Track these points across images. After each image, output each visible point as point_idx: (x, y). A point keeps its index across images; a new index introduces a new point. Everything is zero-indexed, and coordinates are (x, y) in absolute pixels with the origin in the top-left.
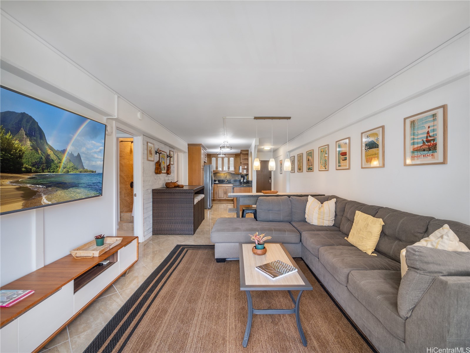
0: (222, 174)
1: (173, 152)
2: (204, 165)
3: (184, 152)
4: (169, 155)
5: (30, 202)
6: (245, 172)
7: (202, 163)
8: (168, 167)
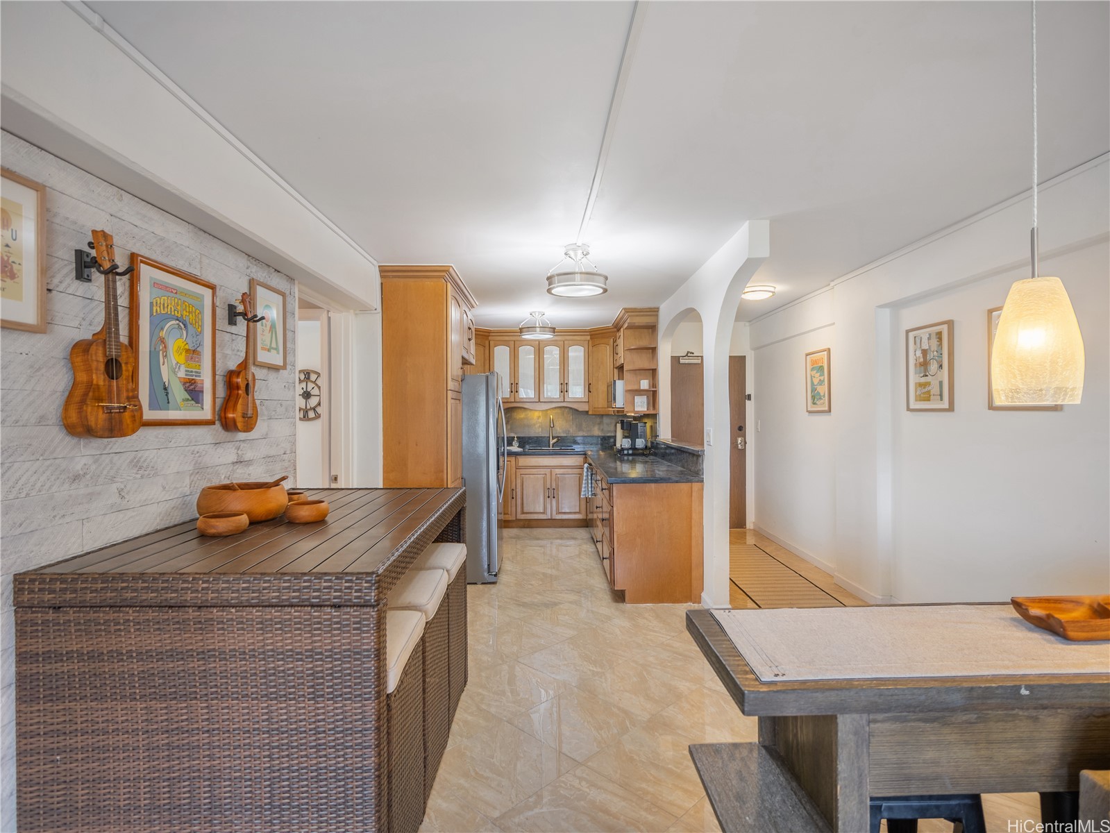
0: (536, 414)
1: (283, 294)
2: (460, 372)
3: (363, 309)
4: (240, 308)
6: (641, 405)
7: (454, 367)
8: (231, 387)
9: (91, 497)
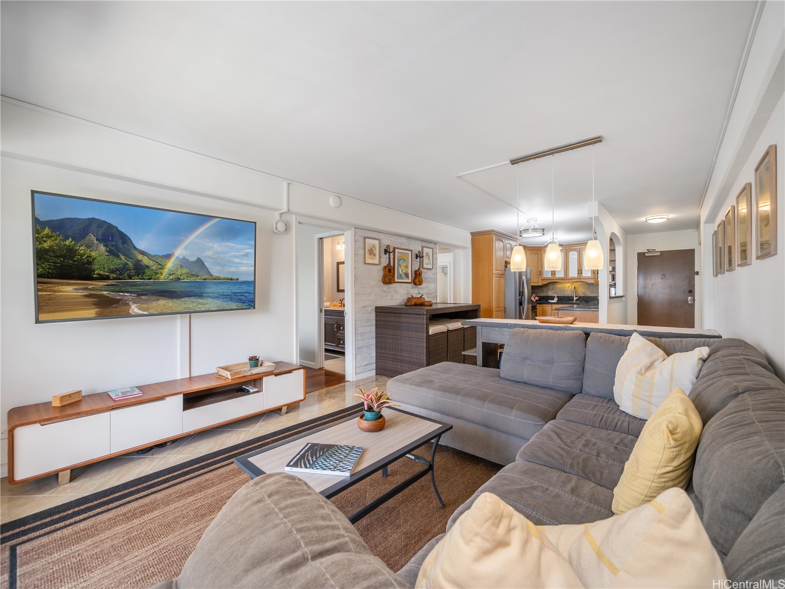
1: (432, 249)
2: (503, 267)
3: (464, 248)
4: (419, 254)
5: (108, 310)
7: (499, 265)
8: (416, 274)
9: (387, 296)
